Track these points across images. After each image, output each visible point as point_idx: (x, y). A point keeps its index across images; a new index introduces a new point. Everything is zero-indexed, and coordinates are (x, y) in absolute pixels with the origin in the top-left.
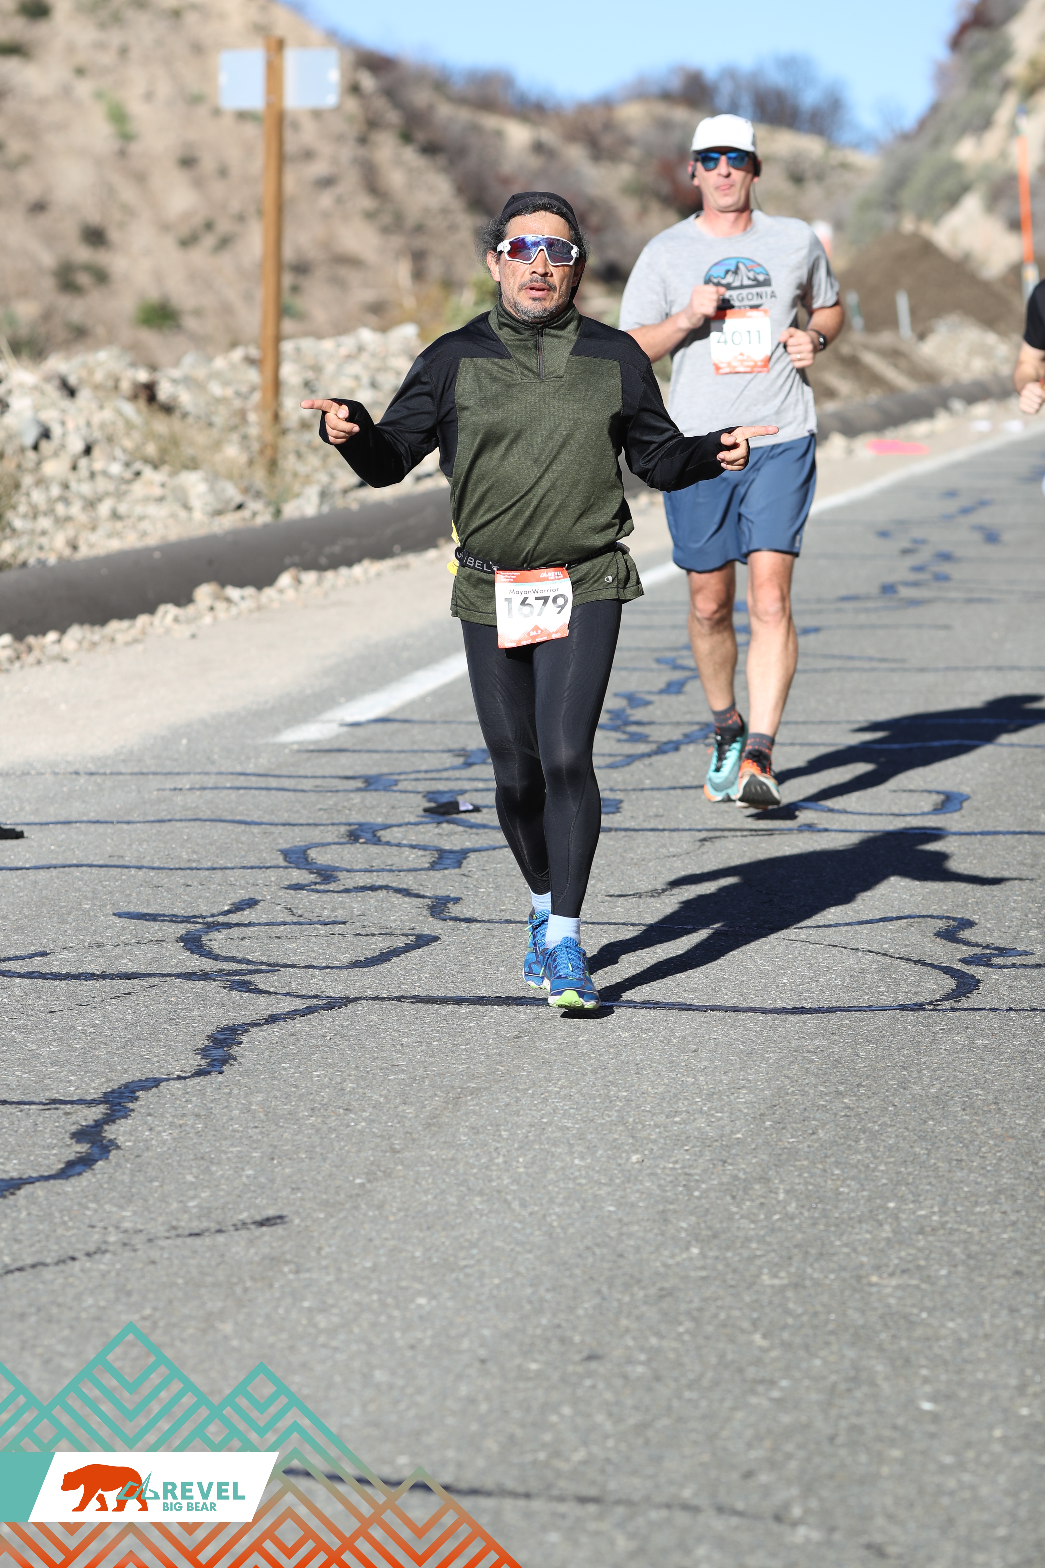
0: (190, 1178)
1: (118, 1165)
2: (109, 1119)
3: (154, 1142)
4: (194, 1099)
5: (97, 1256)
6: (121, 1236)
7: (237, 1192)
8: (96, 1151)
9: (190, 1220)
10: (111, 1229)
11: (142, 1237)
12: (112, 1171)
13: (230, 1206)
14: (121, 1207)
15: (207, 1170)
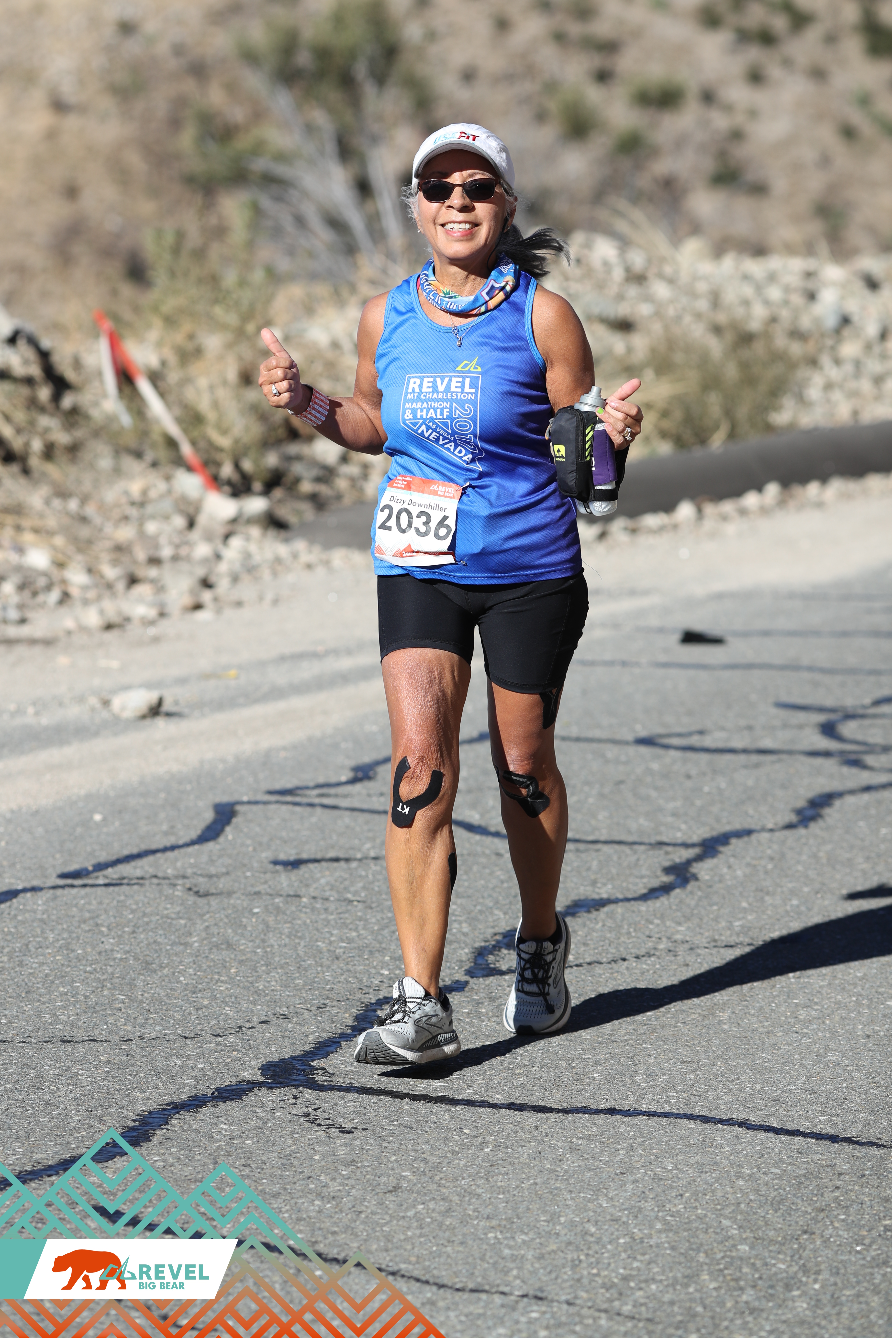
0: (744, 904)
1: (692, 893)
2: (699, 858)
3: (728, 877)
4: (775, 847)
5: (644, 959)
6: (670, 944)
7: (778, 916)
8: (679, 881)
9: (731, 936)
10: (664, 939)
11: (687, 946)
12: (684, 896)
13: (767, 927)
14: (679, 924)
15: (762, 900)
